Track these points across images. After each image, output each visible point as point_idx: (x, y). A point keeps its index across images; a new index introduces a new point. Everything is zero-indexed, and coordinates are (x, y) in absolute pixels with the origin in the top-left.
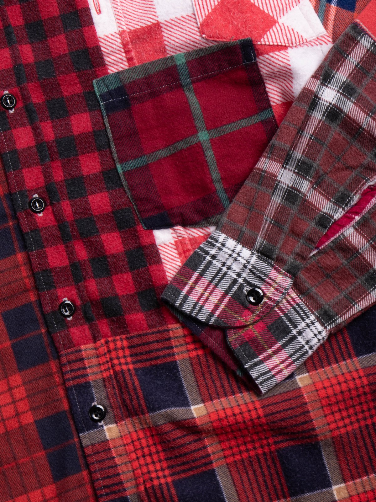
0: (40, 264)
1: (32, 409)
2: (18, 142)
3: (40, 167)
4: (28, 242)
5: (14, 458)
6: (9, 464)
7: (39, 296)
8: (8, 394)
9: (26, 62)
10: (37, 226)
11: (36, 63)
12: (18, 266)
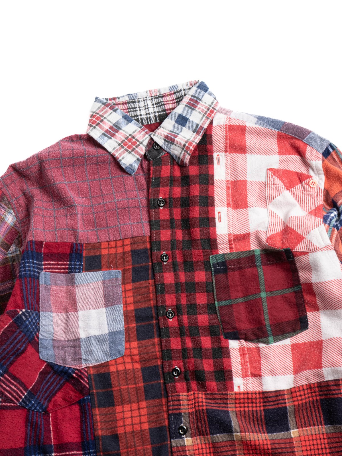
0: (166, 346)
1: (149, 422)
2: (165, 280)
3: (175, 295)
4: (162, 333)
5: (135, 445)
6: (132, 448)
7: (163, 362)
8: (137, 411)
9: (178, 239)
10: (168, 326)
11: (183, 240)
12: (154, 345)
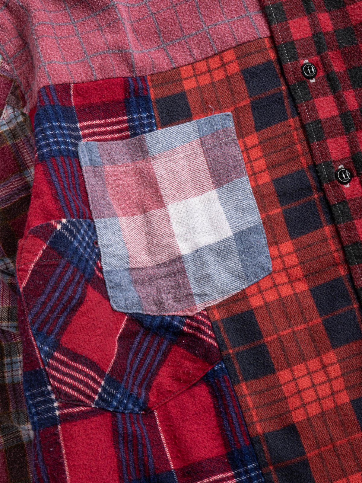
0: (349, 237)
1: (347, 388)
2: (321, 112)
3: (345, 137)
4: (336, 214)
5: (331, 439)
6: (326, 446)
7: (349, 269)
8: (322, 373)
9: (325, 31)
10: (345, 198)
11: (335, 31)
12: (326, 240)
